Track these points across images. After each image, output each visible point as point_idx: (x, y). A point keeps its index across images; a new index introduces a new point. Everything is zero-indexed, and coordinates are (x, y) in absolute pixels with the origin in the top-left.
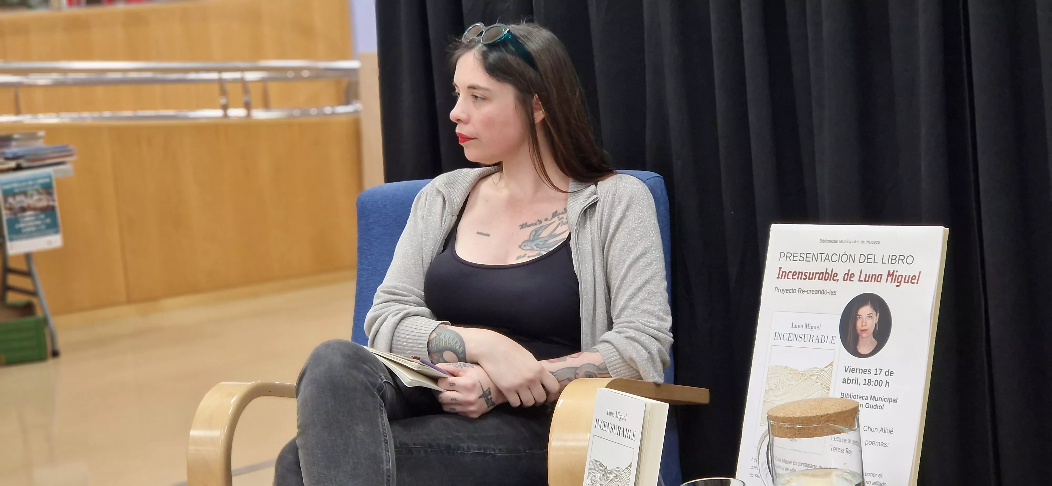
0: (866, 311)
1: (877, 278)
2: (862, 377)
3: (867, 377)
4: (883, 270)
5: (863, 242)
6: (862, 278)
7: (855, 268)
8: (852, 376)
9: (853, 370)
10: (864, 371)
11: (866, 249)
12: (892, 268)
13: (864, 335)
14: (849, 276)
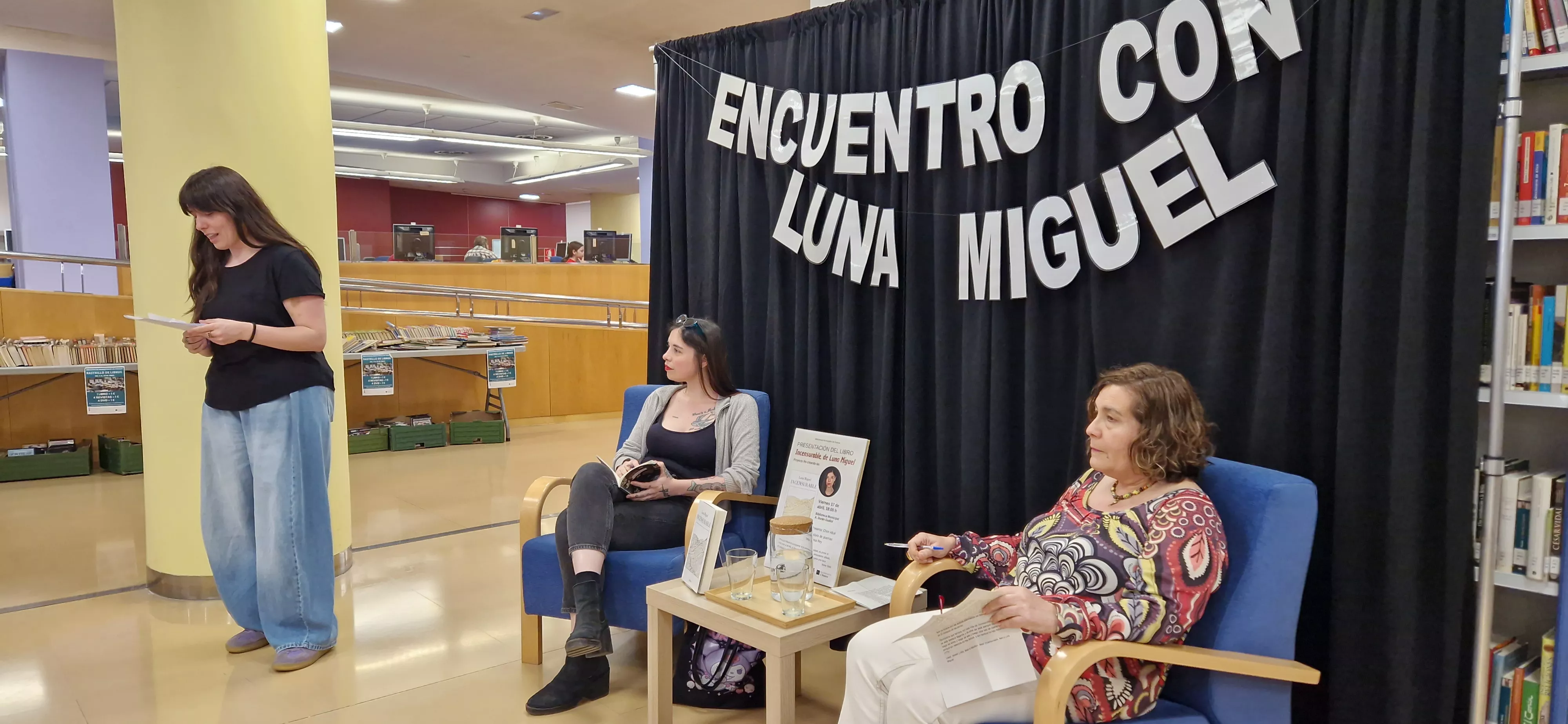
0: (830, 475)
1: (836, 460)
2: (825, 506)
3: (828, 506)
4: (840, 457)
5: (833, 442)
6: (831, 459)
7: (829, 454)
8: (822, 505)
9: (822, 502)
10: (827, 504)
11: (834, 445)
12: (844, 456)
13: (829, 486)
14: (825, 458)
